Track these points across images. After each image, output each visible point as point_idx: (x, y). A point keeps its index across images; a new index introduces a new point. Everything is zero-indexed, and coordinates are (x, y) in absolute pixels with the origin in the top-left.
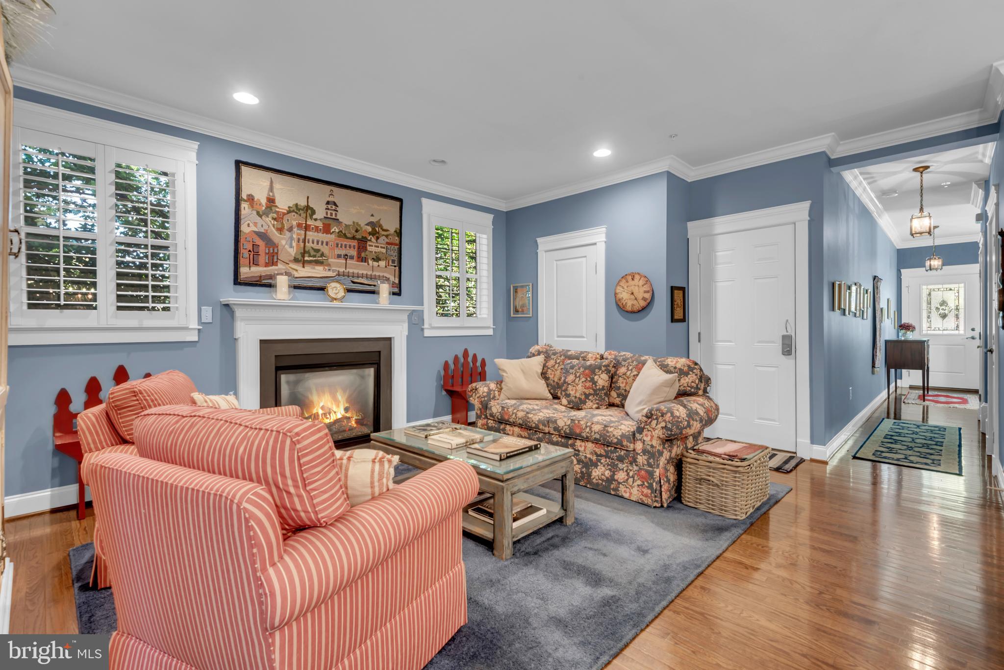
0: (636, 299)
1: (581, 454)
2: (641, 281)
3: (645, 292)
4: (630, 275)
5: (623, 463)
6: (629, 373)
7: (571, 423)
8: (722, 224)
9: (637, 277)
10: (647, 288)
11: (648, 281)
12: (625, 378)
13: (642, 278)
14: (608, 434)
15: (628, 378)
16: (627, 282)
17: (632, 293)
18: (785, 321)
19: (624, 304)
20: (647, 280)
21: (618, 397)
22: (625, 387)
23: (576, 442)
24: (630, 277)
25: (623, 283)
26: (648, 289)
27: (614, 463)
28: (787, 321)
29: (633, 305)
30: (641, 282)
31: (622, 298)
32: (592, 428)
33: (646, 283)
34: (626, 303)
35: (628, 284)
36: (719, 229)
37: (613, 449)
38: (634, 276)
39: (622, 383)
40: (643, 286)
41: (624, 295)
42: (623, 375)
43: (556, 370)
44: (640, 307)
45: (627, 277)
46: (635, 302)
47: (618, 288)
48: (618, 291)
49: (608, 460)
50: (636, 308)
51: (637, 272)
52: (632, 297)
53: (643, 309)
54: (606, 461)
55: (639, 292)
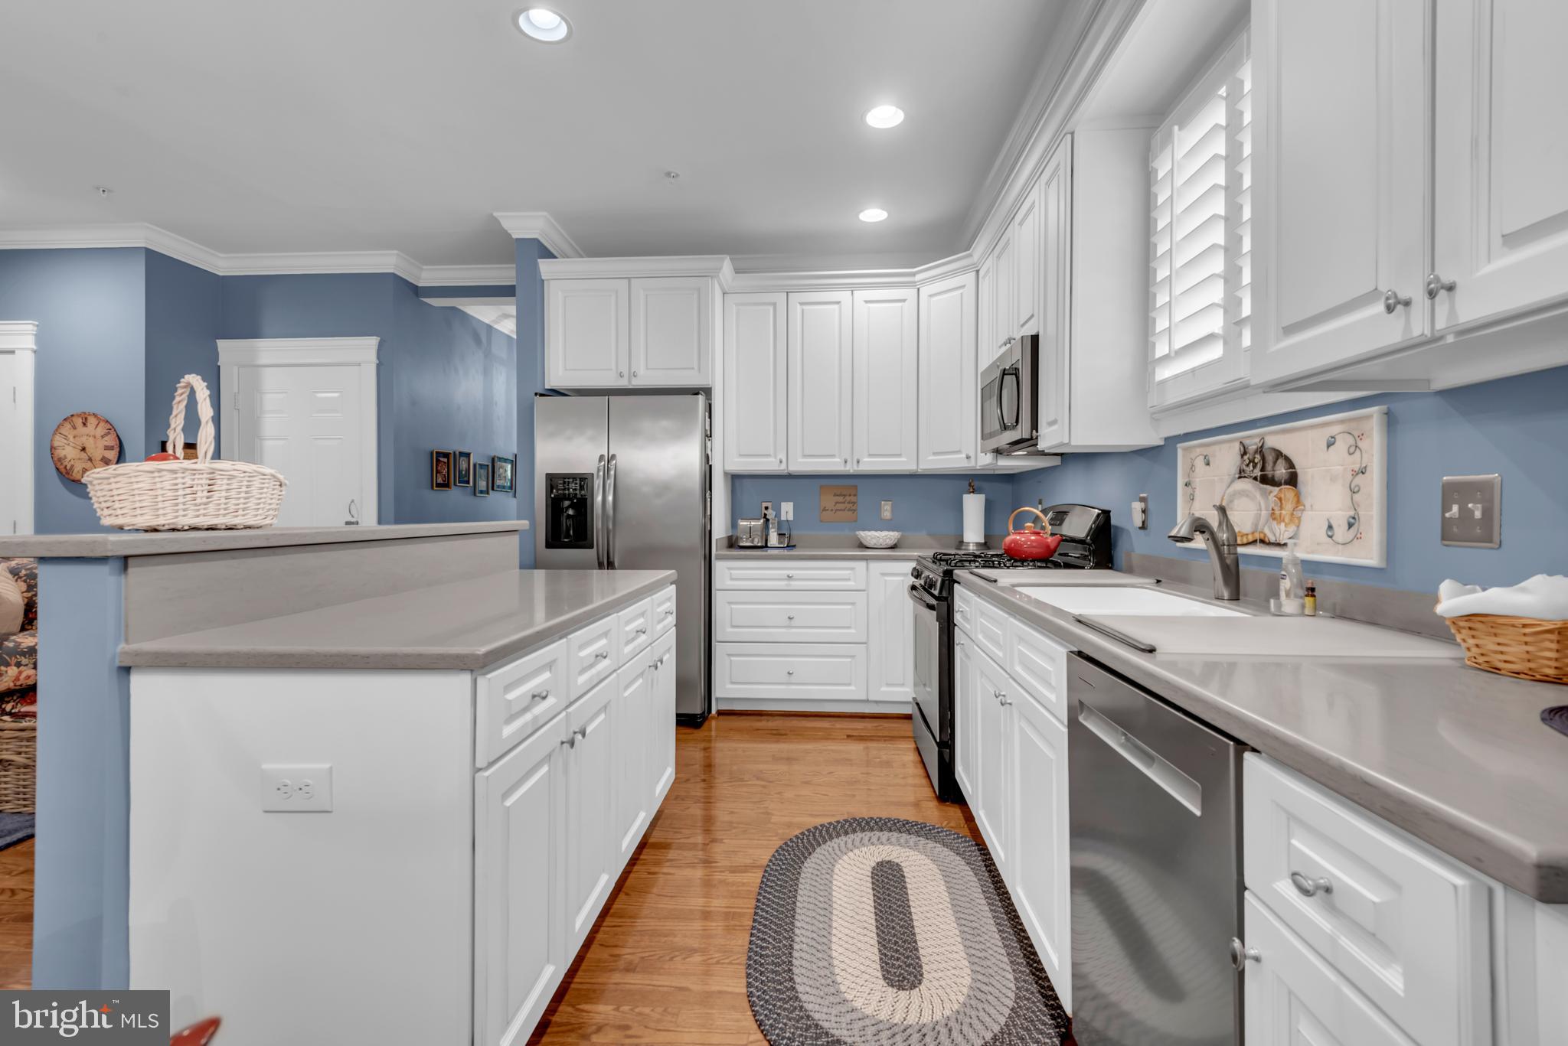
0: (89, 459)
2: (99, 429)
3: (107, 448)
4: (79, 416)
8: (269, 350)
9: (92, 421)
10: (109, 441)
11: (111, 428)
13: (102, 424)
16: (75, 428)
17: (82, 449)
18: (350, 501)
19: (68, 465)
20: (110, 426)
24: (80, 420)
25: (66, 429)
26: (112, 443)
28: (353, 501)
29: (83, 469)
30: (100, 431)
31: (66, 457)
33: (109, 433)
34: (71, 465)
35: (75, 432)
36: (264, 359)
38: (86, 419)
40: (102, 437)
41: (65, 451)
45: (74, 419)
46: (87, 464)
47: (58, 437)
48: (57, 444)
51: (92, 411)
52: (83, 455)
55: (96, 447)
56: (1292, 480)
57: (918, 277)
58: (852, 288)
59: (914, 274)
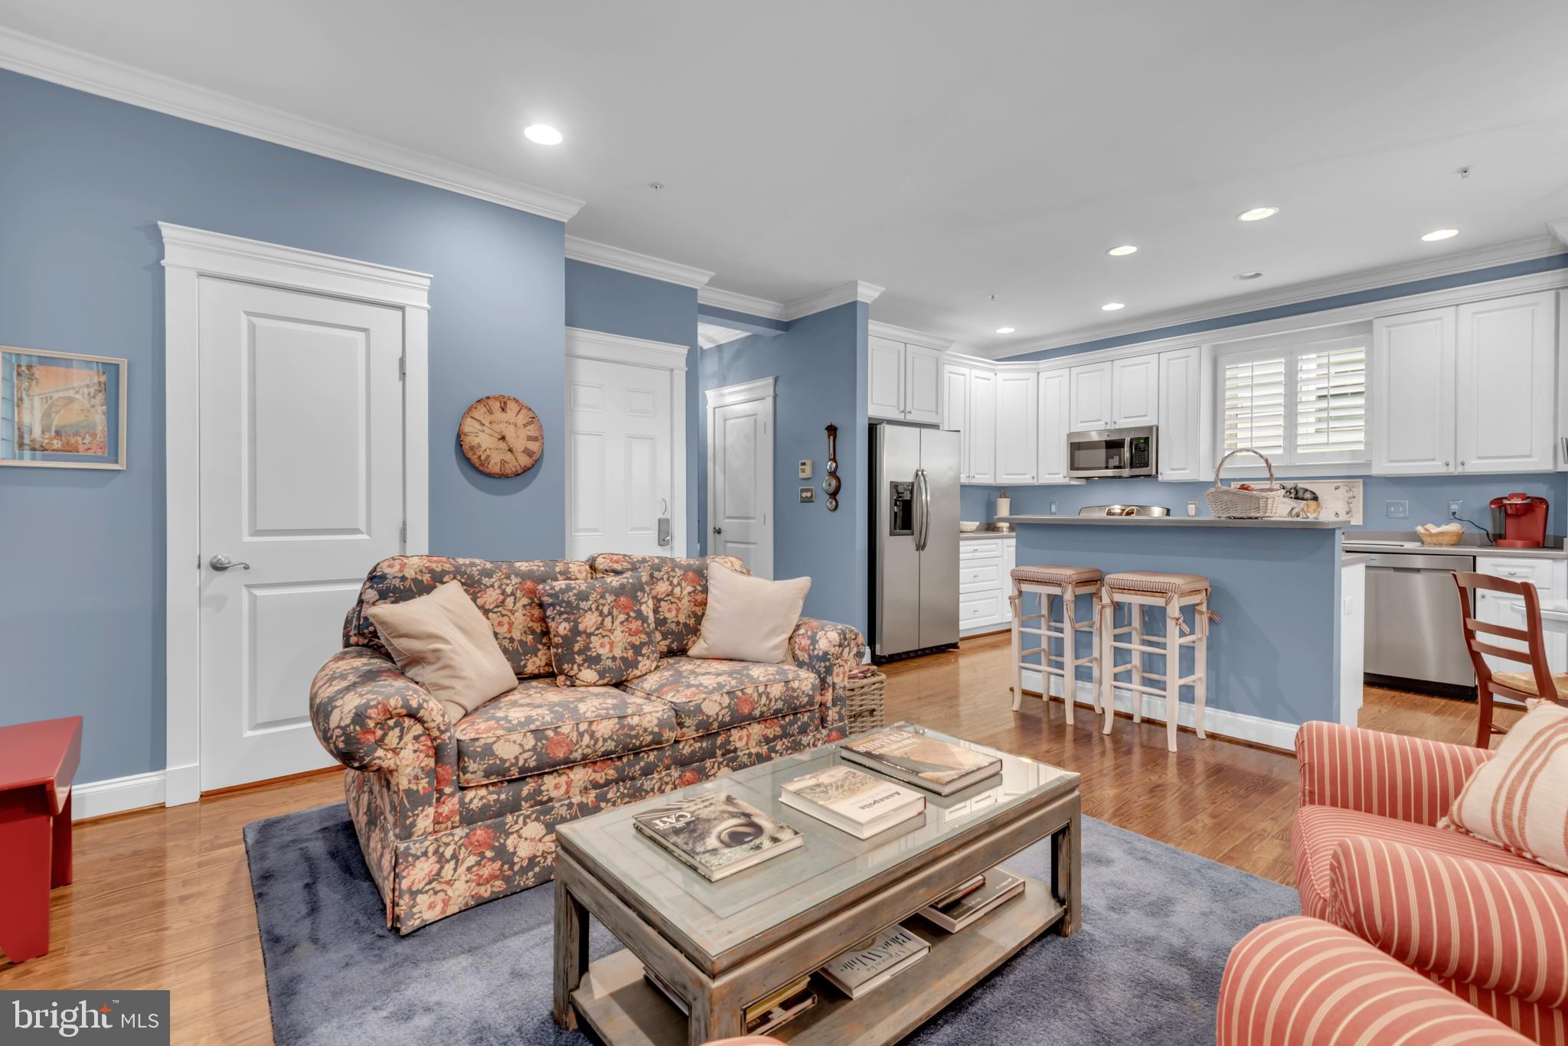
0: (510, 450)
1: (739, 753)
2: (521, 416)
3: (530, 438)
4: (496, 398)
5: (808, 735)
6: (677, 590)
7: (731, 699)
9: (512, 407)
10: (532, 431)
12: (673, 600)
13: (524, 411)
14: (795, 694)
15: (679, 599)
16: (491, 412)
17: (503, 438)
19: (483, 458)
20: (533, 415)
21: (665, 638)
22: (677, 616)
23: (730, 736)
24: (498, 404)
25: (480, 413)
26: (535, 434)
27: (794, 741)
28: (664, 499)
29: (503, 462)
30: (522, 419)
31: (479, 445)
32: (768, 693)
33: (532, 422)
34: (488, 457)
35: (491, 417)
37: (792, 717)
38: (505, 403)
39: (669, 610)
40: (525, 426)
41: (482, 439)
42: (668, 595)
43: (512, 612)
44: (518, 468)
45: (490, 402)
46: (508, 456)
47: (469, 421)
48: (466, 429)
49: (784, 740)
50: (510, 468)
51: (512, 396)
52: (502, 445)
53: (525, 471)
54: (784, 743)
55: (518, 437)
56: (1315, 498)
57: (999, 367)
58: (971, 367)
59: (997, 365)
